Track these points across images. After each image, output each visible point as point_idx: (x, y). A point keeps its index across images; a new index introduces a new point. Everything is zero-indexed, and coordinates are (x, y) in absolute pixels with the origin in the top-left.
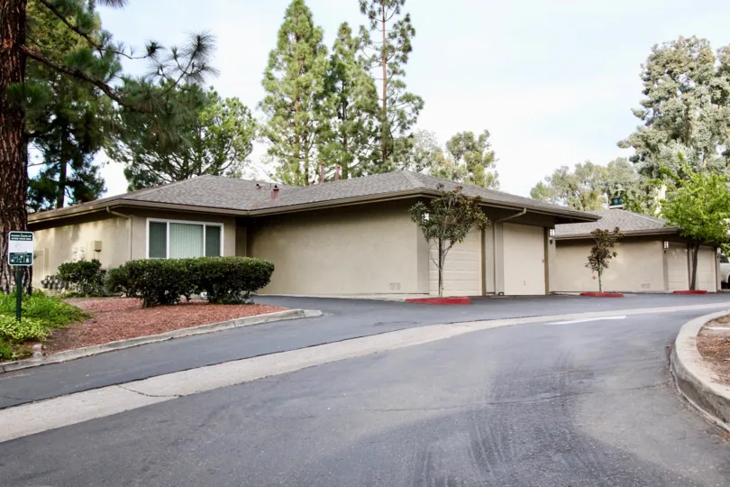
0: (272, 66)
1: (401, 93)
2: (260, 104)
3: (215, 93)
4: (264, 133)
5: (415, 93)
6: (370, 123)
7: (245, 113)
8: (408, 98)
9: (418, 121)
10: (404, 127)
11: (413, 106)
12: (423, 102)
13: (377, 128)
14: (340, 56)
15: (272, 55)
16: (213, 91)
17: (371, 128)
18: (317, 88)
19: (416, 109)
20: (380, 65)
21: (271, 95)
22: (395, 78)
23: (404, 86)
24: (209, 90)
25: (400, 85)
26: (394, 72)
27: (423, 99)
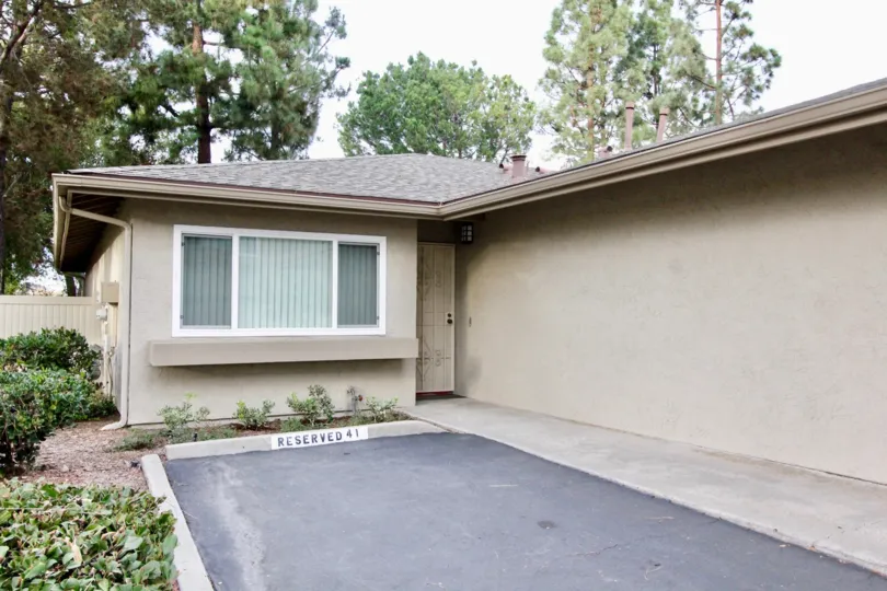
0: (556, 27)
1: (745, 46)
2: (541, 83)
3: (480, 70)
4: (546, 119)
5: (766, 47)
6: (695, 100)
7: (519, 95)
8: (756, 53)
9: (772, 86)
10: (748, 98)
11: (764, 63)
12: (780, 58)
13: (705, 106)
14: (651, 13)
15: (557, 15)
16: (476, 68)
17: (695, 106)
18: (619, 51)
19: (769, 66)
20: (712, 9)
21: (554, 67)
22: (736, 24)
23: (751, 34)
24: (471, 66)
25: (744, 33)
26: (735, 16)
27: (780, 54)
